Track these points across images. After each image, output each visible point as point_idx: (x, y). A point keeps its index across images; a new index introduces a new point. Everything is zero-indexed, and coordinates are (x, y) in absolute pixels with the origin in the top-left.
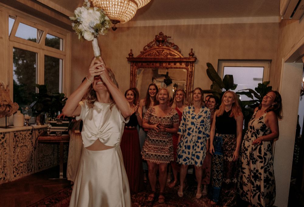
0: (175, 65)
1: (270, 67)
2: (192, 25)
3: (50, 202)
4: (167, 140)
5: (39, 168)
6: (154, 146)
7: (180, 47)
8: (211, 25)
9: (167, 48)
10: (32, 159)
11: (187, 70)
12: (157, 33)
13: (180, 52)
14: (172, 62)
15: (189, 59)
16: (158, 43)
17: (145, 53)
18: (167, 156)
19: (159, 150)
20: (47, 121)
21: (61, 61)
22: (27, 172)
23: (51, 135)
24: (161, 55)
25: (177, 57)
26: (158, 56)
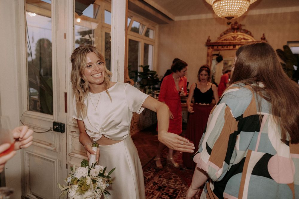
9: (241, 34)
16: (233, 31)
17: (220, 39)
24: (236, 40)
25: (250, 40)
26: (233, 40)
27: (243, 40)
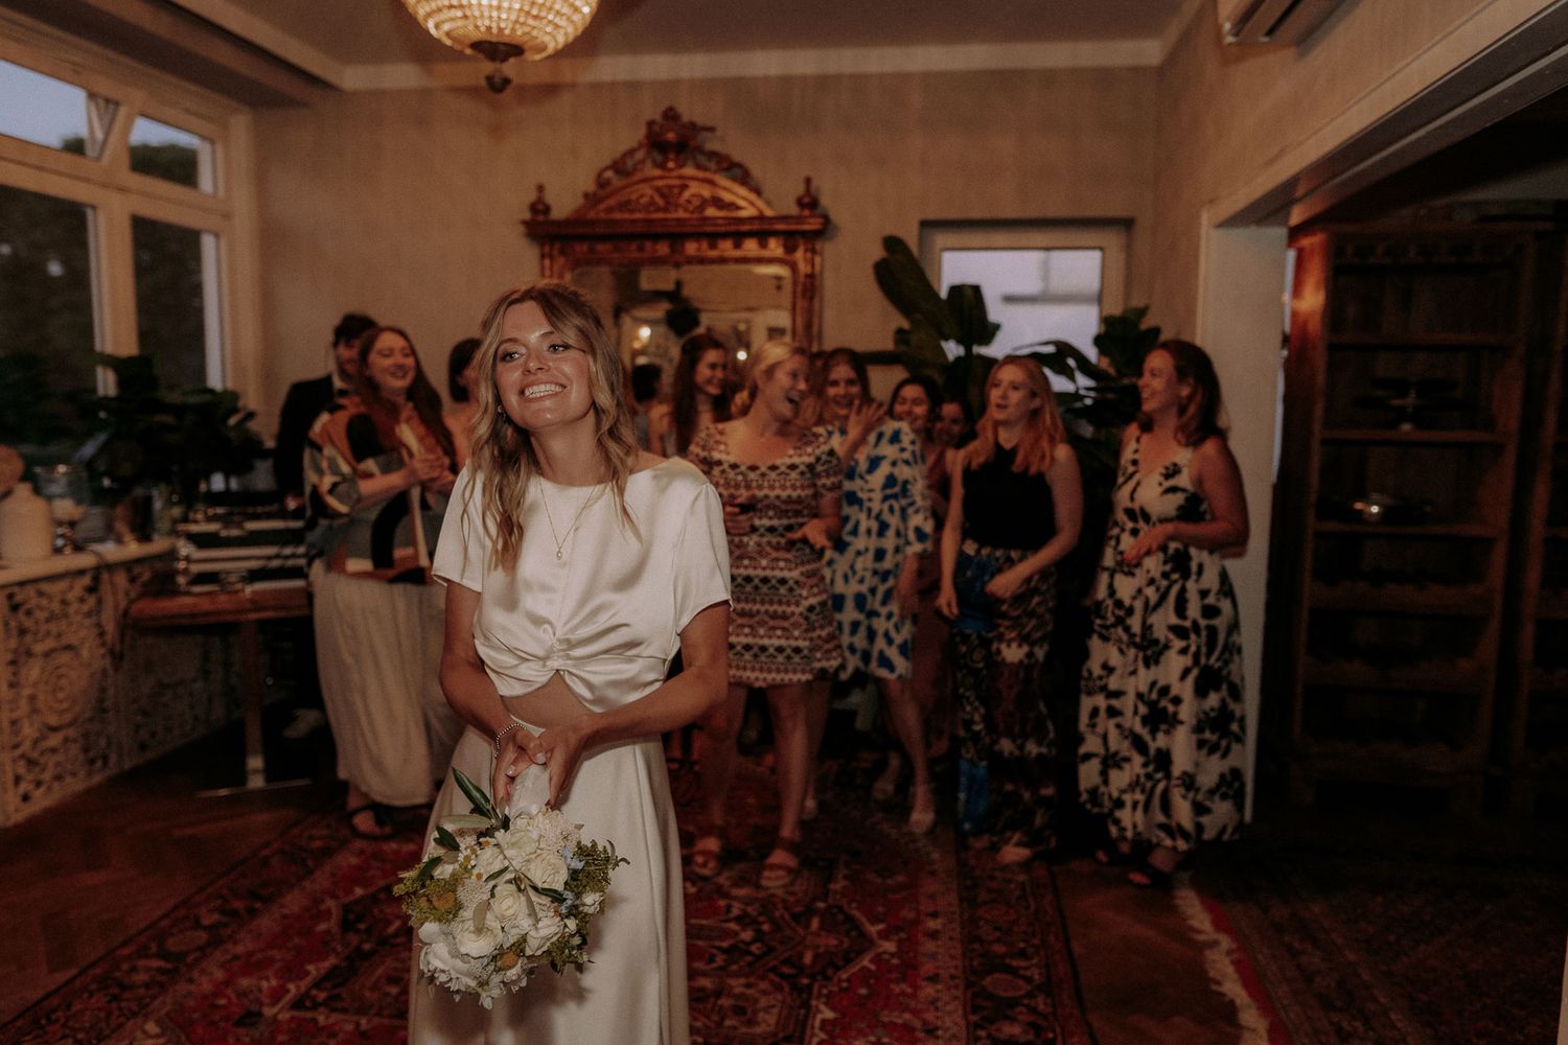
0: (738, 246)
1: (1128, 248)
2: (804, 78)
3: (223, 912)
4: (795, 574)
5: (143, 747)
6: (771, 609)
7: (756, 171)
8: (882, 76)
9: (701, 174)
10: (104, 710)
11: (793, 266)
12: (652, 111)
13: (758, 192)
14: (725, 235)
15: (796, 224)
16: (659, 158)
17: (601, 200)
18: (797, 650)
19: (762, 623)
20: (163, 525)
21: (208, 243)
22: (82, 774)
23: (197, 589)
24: (677, 206)
25: (748, 212)
26: (665, 210)
27: (711, 212)
